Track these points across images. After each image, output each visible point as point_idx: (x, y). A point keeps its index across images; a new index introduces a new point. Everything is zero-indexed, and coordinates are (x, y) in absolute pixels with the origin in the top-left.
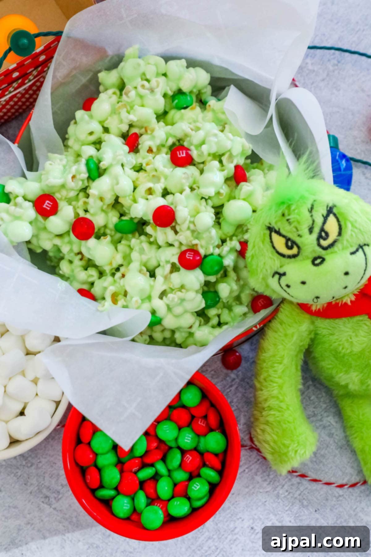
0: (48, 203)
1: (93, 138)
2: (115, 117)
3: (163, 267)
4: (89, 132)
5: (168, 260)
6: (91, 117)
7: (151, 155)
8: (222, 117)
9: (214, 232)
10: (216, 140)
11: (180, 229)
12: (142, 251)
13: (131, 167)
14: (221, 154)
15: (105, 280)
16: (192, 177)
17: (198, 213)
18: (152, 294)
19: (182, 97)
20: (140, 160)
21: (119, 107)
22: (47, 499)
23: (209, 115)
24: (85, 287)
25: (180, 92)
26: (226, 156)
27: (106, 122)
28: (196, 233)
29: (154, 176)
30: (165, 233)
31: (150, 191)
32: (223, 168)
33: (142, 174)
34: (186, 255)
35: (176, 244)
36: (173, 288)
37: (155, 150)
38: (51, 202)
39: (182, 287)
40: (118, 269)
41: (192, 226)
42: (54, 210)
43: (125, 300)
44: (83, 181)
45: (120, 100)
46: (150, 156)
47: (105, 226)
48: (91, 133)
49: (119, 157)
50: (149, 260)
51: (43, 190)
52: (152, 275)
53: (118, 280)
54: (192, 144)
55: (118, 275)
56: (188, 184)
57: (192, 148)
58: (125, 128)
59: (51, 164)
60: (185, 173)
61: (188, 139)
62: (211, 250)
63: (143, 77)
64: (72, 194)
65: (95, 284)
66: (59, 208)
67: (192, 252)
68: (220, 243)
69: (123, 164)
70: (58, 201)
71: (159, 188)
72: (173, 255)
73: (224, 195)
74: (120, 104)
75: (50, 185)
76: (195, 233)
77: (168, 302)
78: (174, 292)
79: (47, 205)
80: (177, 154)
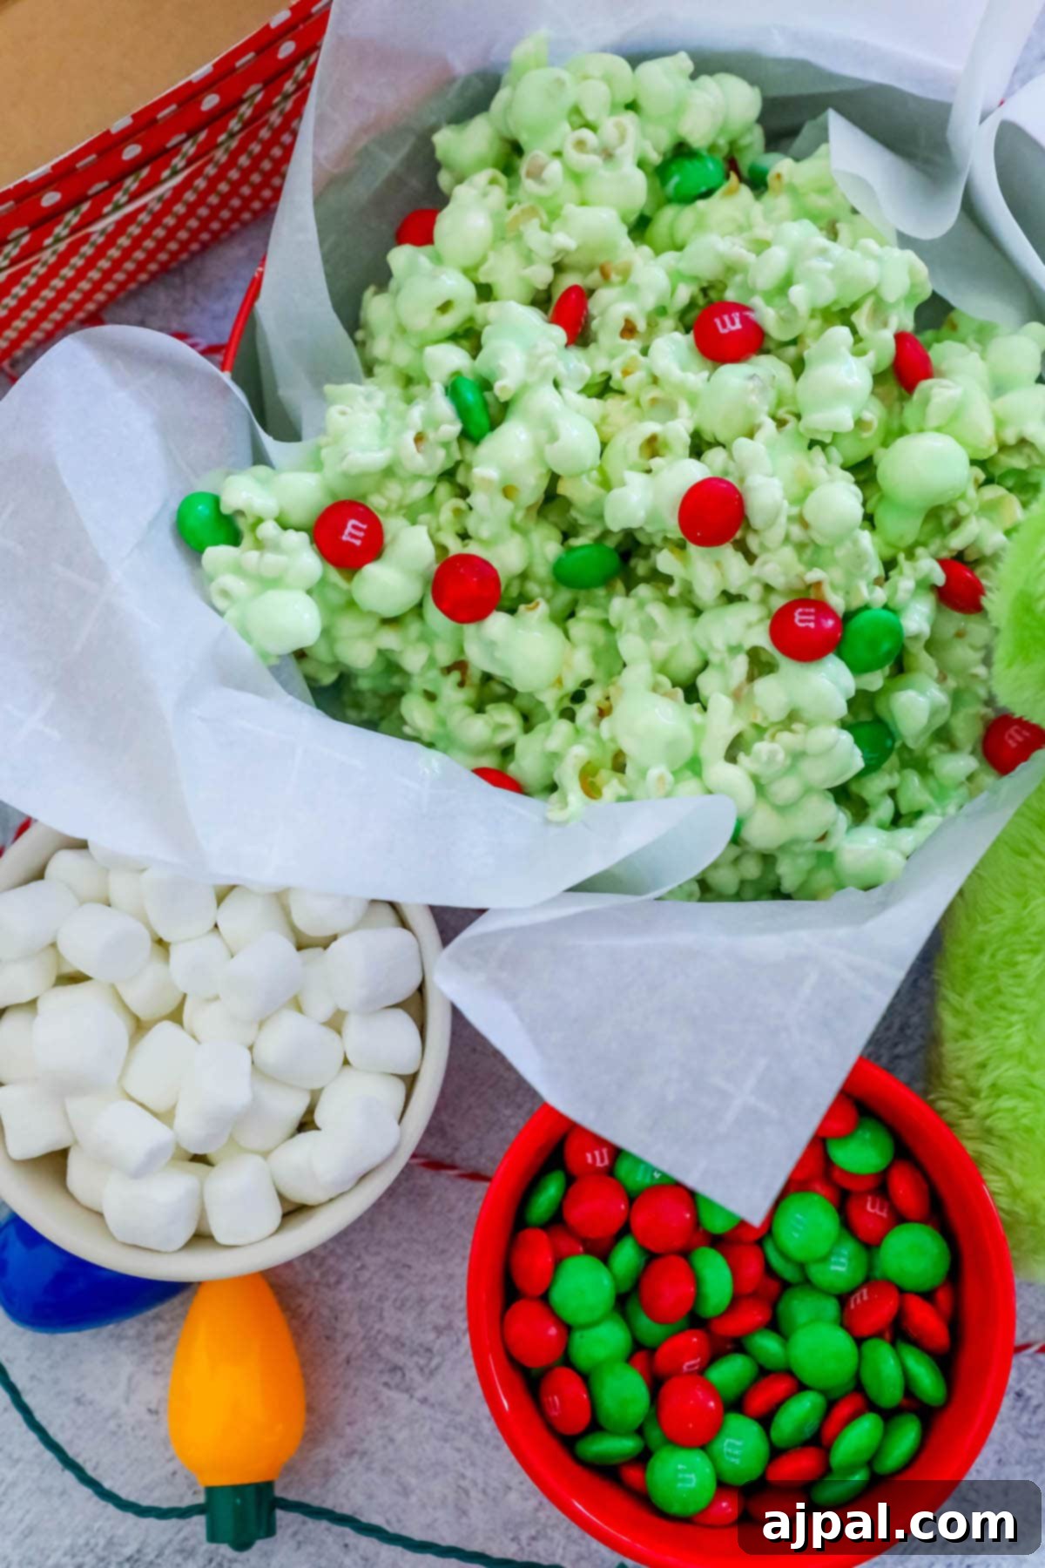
0: (354, 527)
1: (450, 321)
2: (509, 250)
3: (722, 667)
4: (440, 303)
5: (734, 642)
6: (438, 260)
7: (632, 342)
8: (821, 202)
9: (866, 538)
10: (829, 266)
11: (763, 547)
12: (649, 629)
13: (580, 386)
14: (847, 306)
15: (548, 733)
16: (772, 386)
17: (808, 489)
18: (705, 753)
19: (690, 166)
20: (602, 365)
21: (516, 218)
22: (399, 1374)
23: (779, 202)
24: (489, 762)
25: (681, 151)
26: (866, 308)
27: (483, 269)
28: (809, 552)
29: (654, 401)
30: (718, 563)
31: (653, 447)
32: (861, 345)
33: (613, 401)
34: (793, 617)
35: (754, 592)
36: (764, 725)
37: (641, 325)
38: (363, 522)
39: (792, 718)
40: (578, 697)
41: (796, 532)
42: (373, 546)
43: (622, 783)
44: (446, 445)
45: (512, 198)
46: (632, 347)
47: (524, 576)
48: (445, 307)
49: (547, 360)
50: (673, 652)
51: (332, 493)
52: (691, 693)
53: (591, 727)
54: (752, 292)
55: (586, 712)
56: (766, 408)
57: (757, 302)
58: (541, 275)
59: (343, 413)
60: (752, 377)
61: (738, 278)
62: (862, 597)
63: (575, 118)
64: (419, 490)
65: (518, 750)
66: (387, 538)
67: (809, 607)
68: (883, 571)
69: (559, 379)
70: (381, 518)
71: (679, 430)
72: (750, 626)
73: (876, 425)
74: (516, 210)
75: (354, 471)
76: (808, 548)
77: (754, 768)
78: (767, 736)
79: (352, 531)
80: (715, 325)
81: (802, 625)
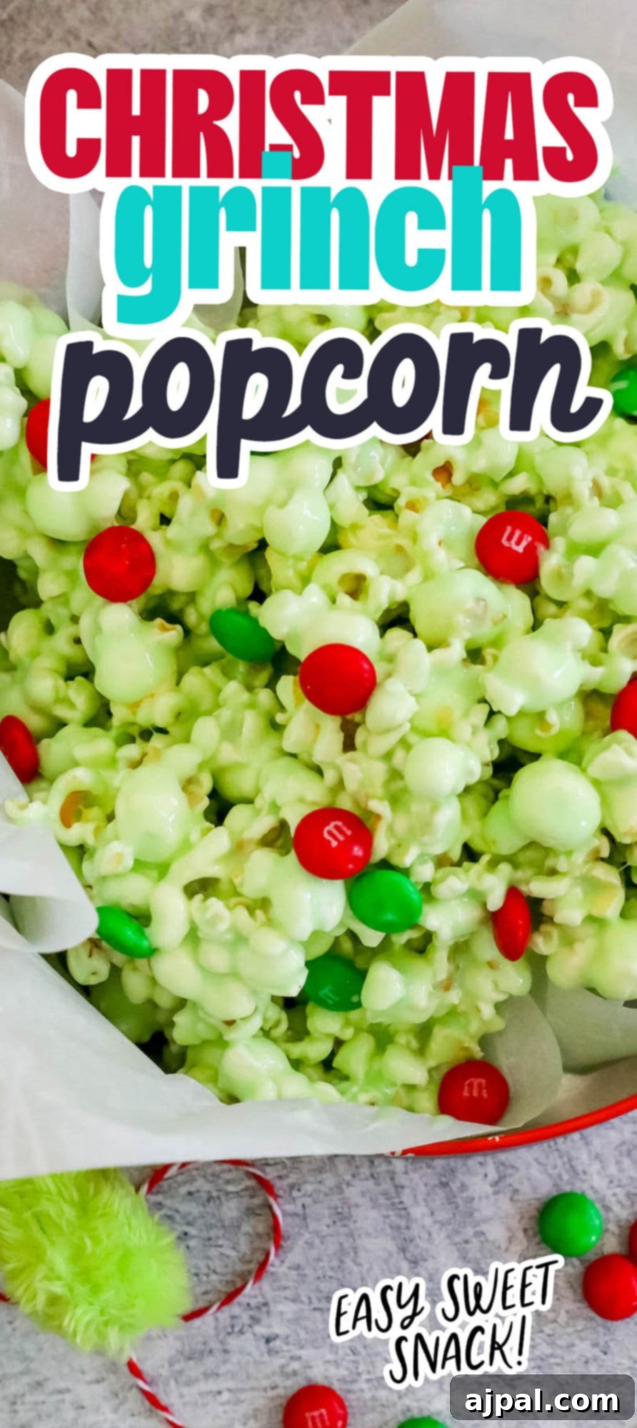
3: (258, 813)
5: (279, 803)
7: (439, 485)
9: (452, 815)
11: (365, 744)
12: (231, 732)
13: (363, 484)
14: (619, 613)
15: (94, 740)
16: (495, 623)
17: (441, 733)
18: (174, 868)
26: (631, 628)
28: (398, 784)
29: (399, 549)
30: (318, 727)
32: (603, 655)
33: (378, 521)
34: (328, 824)
35: (330, 776)
36: (238, 890)
37: (458, 478)
39: (264, 904)
40: (146, 734)
41: (398, 757)
43: (95, 832)
46: (434, 487)
47: (192, 597)
50: (239, 766)
52: (219, 808)
53: (121, 764)
54: (567, 533)
55: (132, 751)
56: (467, 635)
57: (559, 543)
60: (481, 599)
61: (568, 510)
62: (407, 860)
63: (568, 257)
65: (64, 732)
67: (351, 827)
68: (456, 854)
69: (344, 461)
71: (384, 592)
72: (302, 800)
73: (554, 731)
77: (198, 918)
78: (234, 900)
80: (504, 530)
81: (326, 835)
